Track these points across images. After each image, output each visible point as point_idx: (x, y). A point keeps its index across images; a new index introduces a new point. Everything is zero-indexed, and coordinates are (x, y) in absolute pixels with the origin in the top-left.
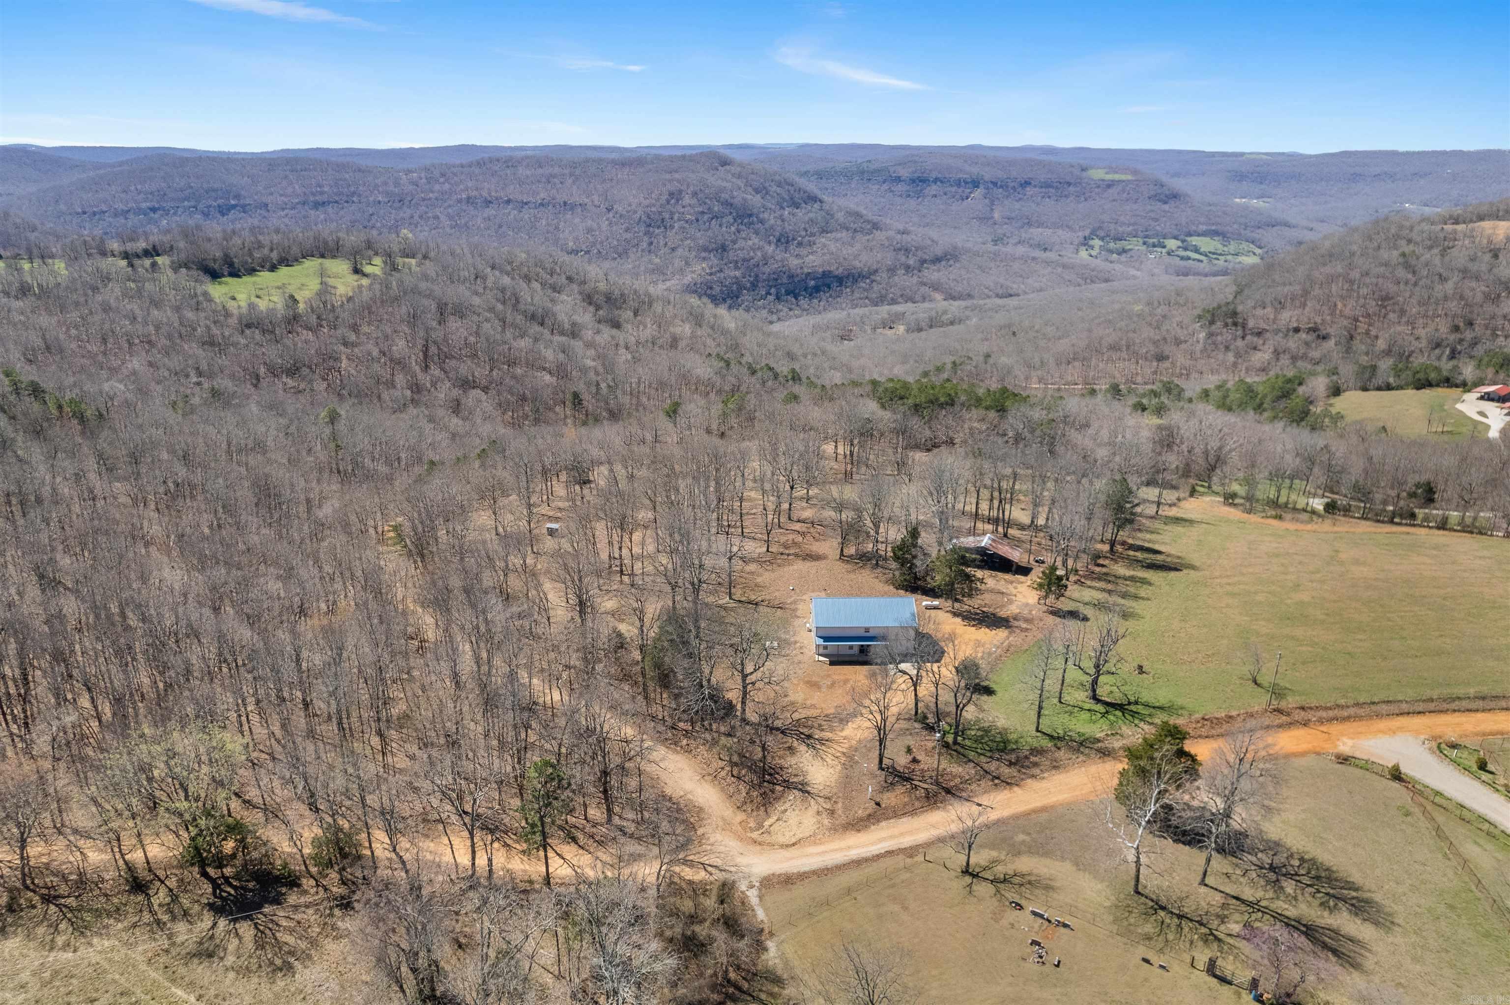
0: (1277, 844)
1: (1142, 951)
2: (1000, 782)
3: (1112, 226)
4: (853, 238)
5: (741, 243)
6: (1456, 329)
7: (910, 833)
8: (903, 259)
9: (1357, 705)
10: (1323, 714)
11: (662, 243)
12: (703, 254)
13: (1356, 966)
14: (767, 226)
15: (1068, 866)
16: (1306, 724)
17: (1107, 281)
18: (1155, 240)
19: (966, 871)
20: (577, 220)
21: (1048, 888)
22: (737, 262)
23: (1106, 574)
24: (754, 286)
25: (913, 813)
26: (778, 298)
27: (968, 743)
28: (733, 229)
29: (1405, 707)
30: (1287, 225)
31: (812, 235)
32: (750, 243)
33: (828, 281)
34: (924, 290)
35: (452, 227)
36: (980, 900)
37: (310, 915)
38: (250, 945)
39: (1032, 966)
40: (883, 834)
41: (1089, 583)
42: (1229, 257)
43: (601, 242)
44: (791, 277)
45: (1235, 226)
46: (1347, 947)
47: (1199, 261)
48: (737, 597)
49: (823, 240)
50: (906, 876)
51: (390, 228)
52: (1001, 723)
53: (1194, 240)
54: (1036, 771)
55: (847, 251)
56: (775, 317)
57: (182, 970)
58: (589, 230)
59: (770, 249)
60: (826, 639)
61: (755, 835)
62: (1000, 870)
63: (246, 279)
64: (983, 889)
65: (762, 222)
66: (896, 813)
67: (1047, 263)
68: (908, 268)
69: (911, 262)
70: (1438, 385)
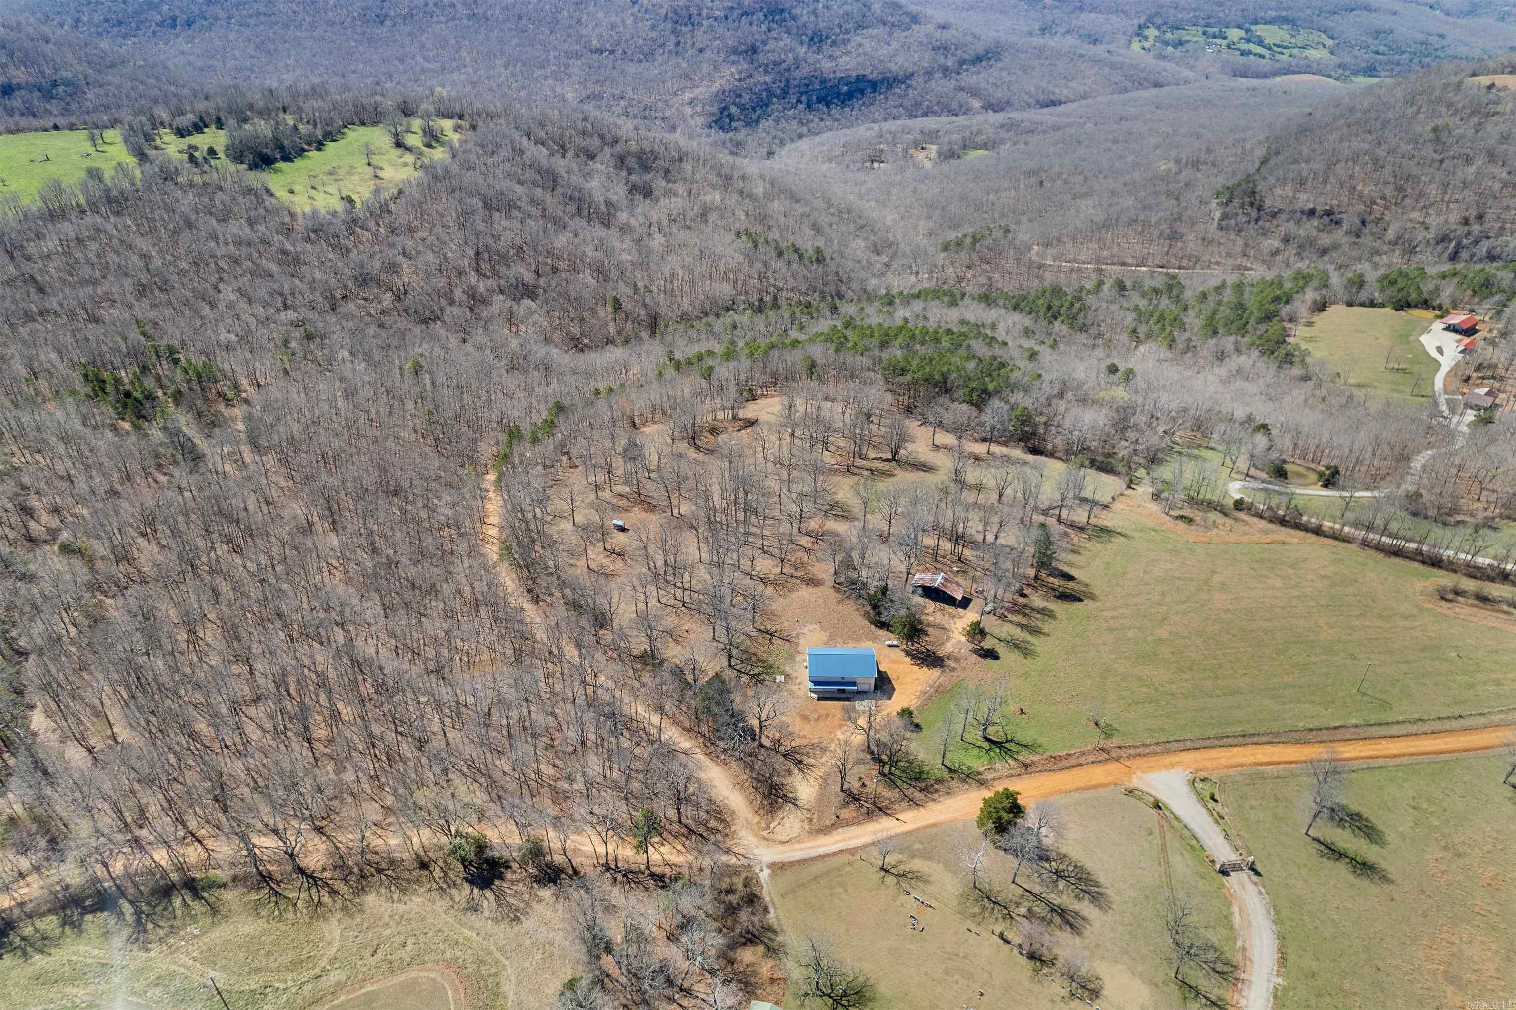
0: (1065, 856)
1: (969, 924)
2: (914, 804)
3: (1171, 11)
4: (890, 34)
5: (772, 45)
6: (1466, 222)
7: (856, 837)
8: (941, 60)
9: (1157, 744)
10: (1132, 751)
11: (690, 43)
12: (733, 58)
13: (1079, 934)
14: (800, 23)
15: (940, 867)
16: (1117, 760)
17: (1157, 85)
18: (1216, 30)
19: (882, 869)
20: (600, 15)
21: (927, 882)
22: (767, 65)
23: (1025, 606)
24: (785, 93)
25: (858, 824)
26: (809, 106)
27: (898, 772)
28: (764, 27)
29: (1189, 744)
30: (1368, 9)
31: (847, 31)
32: (781, 44)
33: (861, 86)
34: (962, 96)
35: (469, 18)
36: (888, 887)
37: (520, 887)
38: (494, 905)
39: (909, 930)
40: (839, 837)
41: (1010, 617)
42: (1295, 51)
43: (627, 41)
44: (824, 82)
45: (1309, 11)
46: (1078, 922)
47: (1262, 56)
48: (757, 625)
49: (858, 38)
50: (848, 869)
51: (405, 18)
52: (921, 756)
53: (1260, 30)
54: (936, 796)
55: (884, 52)
56: (805, 130)
57: (464, 918)
58: (613, 26)
59: (802, 51)
60: (816, 683)
61: (765, 833)
62: (902, 868)
63: (299, 163)
64: (891, 880)
65: (794, 18)
66: (848, 824)
67: (1096, 61)
68: (946, 70)
69: (950, 63)
70: (1416, 306)
